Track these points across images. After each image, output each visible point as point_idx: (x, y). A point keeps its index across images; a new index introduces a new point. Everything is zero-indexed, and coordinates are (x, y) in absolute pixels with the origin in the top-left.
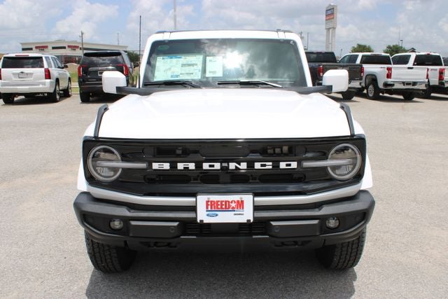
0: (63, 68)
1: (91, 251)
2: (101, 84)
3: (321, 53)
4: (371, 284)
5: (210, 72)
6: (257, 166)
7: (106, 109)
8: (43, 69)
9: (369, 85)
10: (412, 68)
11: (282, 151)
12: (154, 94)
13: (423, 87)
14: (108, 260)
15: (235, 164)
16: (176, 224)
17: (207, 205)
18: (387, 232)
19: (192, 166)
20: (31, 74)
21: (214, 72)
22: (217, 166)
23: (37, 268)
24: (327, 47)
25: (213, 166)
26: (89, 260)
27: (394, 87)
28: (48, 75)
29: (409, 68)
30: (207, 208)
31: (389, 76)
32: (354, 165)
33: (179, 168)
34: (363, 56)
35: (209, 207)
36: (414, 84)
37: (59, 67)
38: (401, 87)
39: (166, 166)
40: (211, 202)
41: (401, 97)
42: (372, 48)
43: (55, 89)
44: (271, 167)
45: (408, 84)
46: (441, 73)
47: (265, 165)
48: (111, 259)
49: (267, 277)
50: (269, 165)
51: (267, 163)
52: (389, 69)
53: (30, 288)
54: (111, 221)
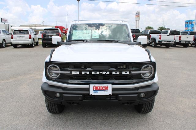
0: (36, 34)
1: (47, 105)
2: (52, 41)
3: (134, 29)
4: (156, 119)
5: (94, 36)
6: (114, 73)
7: (54, 50)
8: (28, 35)
9: (153, 42)
10: (169, 36)
11: (123, 67)
12: (72, 44)
13: (173, 43)
14: (54, 109)
15: (105, 72)
16: (81, 96)
17: (94, 88)
18: (162, 98)
19: (88, 73)
20: (24, 37)
21: (96, 36)
22: (98, 73)
23: (26, 112)
24: (136, 27)
25: (96, 73)
26: (46, 108)
27: (162, 43)
28: (30, 37)
29: (168, 36)
30: (94, 89)
31: (160, 38)
32: (151, 73)
33: (83, 74)
34: (150, 31)
35: (95, 89)
36: (170, 41)
37: (34, 34)
38: (165, 43)
39: (78, 73)
40: (95, 87)
41: (165, 46)
42: (153, 28)
43: (33, 42)
44: (119, 74)
45: (168, 41)
46: (180, 37)
47: (116, 73)
48: (55, 108)
49: (116, 116)
50: (118, 73)
51: (117, 72)
52: (160, 36)
53: (24, 119)
54: (55, 94)
